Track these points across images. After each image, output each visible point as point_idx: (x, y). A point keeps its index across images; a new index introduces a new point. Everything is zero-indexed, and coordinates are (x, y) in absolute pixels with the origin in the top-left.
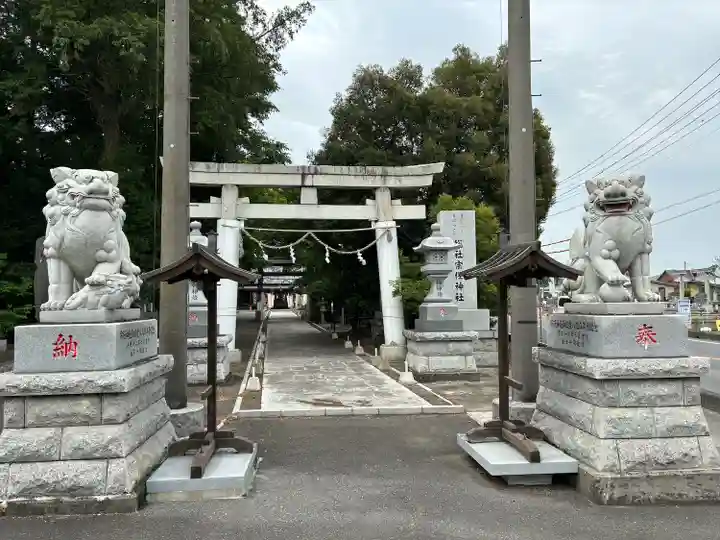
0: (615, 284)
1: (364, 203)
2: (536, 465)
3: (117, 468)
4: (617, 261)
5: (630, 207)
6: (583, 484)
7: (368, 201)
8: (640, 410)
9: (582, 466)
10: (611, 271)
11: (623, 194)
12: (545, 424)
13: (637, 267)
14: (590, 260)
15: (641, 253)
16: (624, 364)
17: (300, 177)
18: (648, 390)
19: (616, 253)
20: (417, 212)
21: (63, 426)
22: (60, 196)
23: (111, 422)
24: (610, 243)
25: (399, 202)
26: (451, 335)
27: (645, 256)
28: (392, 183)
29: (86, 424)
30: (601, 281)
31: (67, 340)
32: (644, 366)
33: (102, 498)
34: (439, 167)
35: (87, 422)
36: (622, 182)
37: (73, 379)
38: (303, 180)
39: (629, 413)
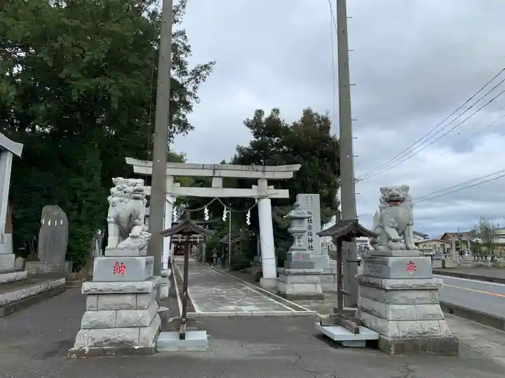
0: (395, 241)
1: (251, 188)
2: (357, 335)
3: (144, 332)
4: (397, 229)
5: (402, 202)
6: (381, 345)
7: (254, 186)
8: (408, 306)
9: (381, 336)
10: (394, 234)
11: (398, 196)
12: (365, 316)
13: (406, 232)
14: (383, 228)
15: (408, 225)
16: (400, 282)
17: (212, 171)
18: (413, 295)
19: (396, 225)
20: (284, 194)
21: (117, 310)
22: (119, 192)
23: (142, 308)
24: (393, 220)
25: (272, 187)
26: (307, 271)
27: (410, 227)
28: (270, 176)
29: (127, 309)
30: (389, 239)
31: (120, 265)
32: (410, 283)
33: (136, 348)
34: (297, 167)
35: (130, 308)
36: (397, 190)
37: (123, 285)
38: (214, 173)
39: (404, 307)
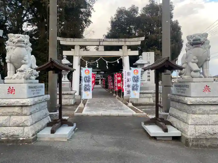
1: (119, 50)
2: (166, 133)
3: (26, 129)
4: (197, 64)
5: (202, 44)
7: (120, 50)
8: (204, 116)
10: (195, 67)
11: (200, 40)
12: (171, 119)
13: (205, 66)
14: (188, 64)
15: (206, 61)
16: (199, 99)
17: (99, 42)
18: (207, 108)
19: (197, 61)
20: (136, 53)
21: (10, 116)
22: (10, 43)
23: (25, 115)
24: (195, 57)
25: (130, 50)
27: (207, 62)
28: (128, 44)
29: (17, 115)
30: (191, 71)
31: (12, 89)
32: (205, 100)
33: (21, 139)
34: (143, 38)
35: (18, 115)
36: (199, 36)
37: (12, 101)
38: (99, 44)
39: (200, 116)
